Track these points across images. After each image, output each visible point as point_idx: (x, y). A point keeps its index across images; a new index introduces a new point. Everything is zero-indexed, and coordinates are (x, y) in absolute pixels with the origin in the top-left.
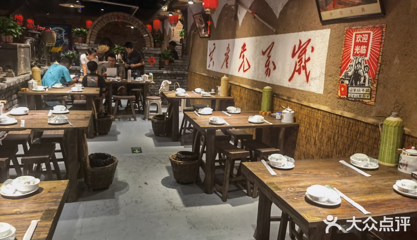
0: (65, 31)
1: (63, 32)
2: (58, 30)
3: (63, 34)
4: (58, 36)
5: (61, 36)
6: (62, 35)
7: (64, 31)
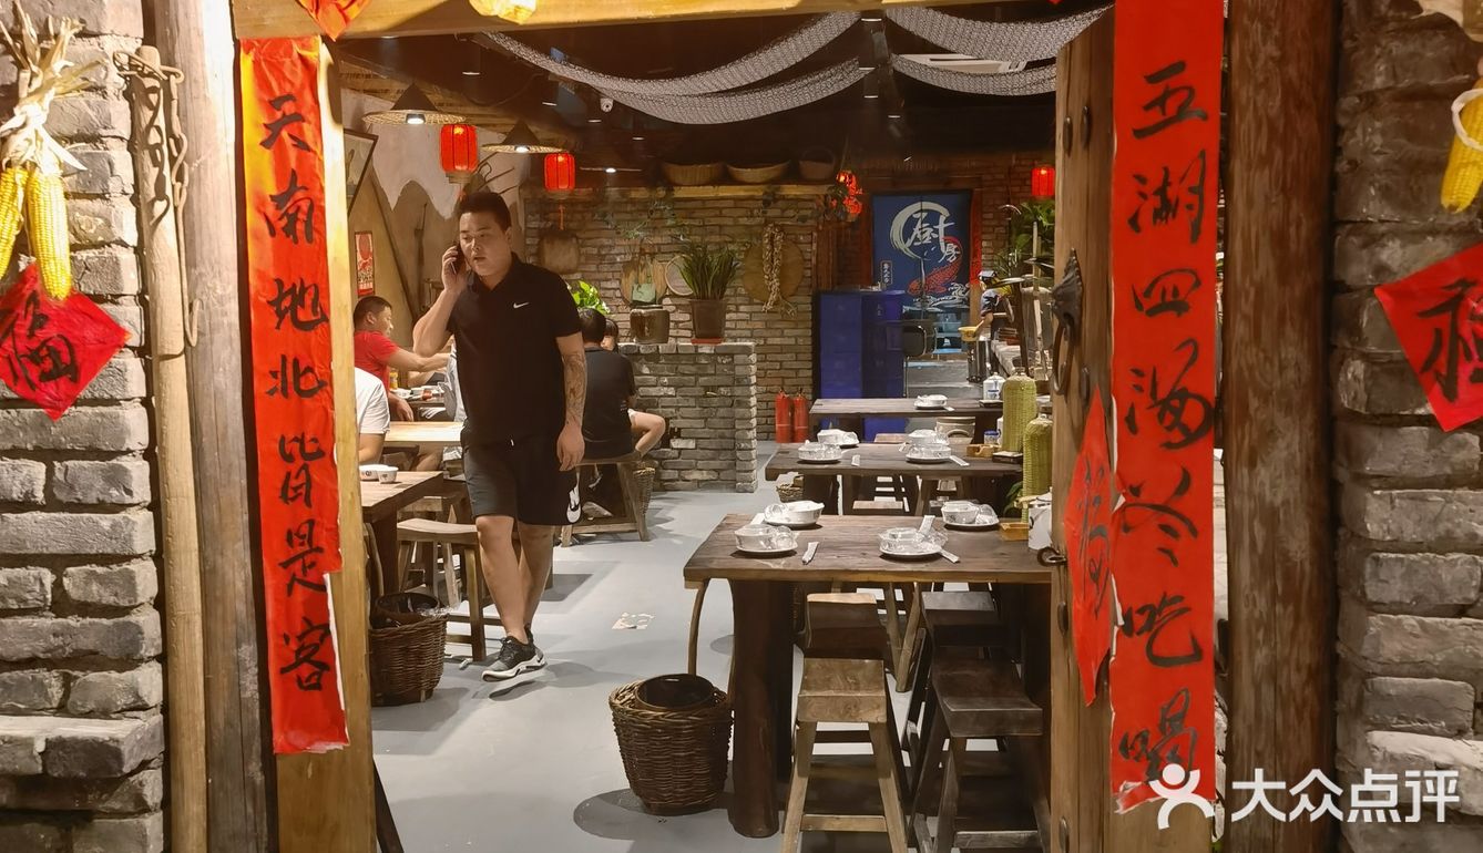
0: (948, 215)
1: (942, 219)
2: (925, 214)
3: (941, 226)
4: (924, 236)
5: (935, 236)
6: (936, 231)
7: (944, 213)
